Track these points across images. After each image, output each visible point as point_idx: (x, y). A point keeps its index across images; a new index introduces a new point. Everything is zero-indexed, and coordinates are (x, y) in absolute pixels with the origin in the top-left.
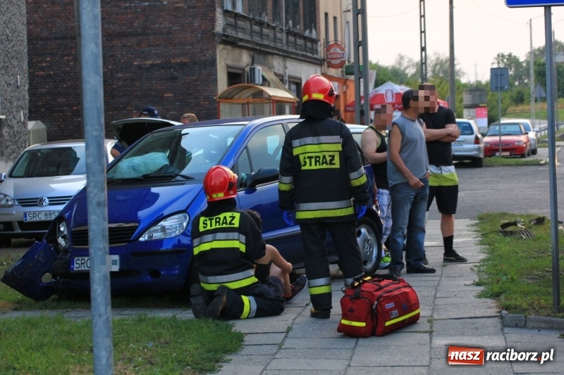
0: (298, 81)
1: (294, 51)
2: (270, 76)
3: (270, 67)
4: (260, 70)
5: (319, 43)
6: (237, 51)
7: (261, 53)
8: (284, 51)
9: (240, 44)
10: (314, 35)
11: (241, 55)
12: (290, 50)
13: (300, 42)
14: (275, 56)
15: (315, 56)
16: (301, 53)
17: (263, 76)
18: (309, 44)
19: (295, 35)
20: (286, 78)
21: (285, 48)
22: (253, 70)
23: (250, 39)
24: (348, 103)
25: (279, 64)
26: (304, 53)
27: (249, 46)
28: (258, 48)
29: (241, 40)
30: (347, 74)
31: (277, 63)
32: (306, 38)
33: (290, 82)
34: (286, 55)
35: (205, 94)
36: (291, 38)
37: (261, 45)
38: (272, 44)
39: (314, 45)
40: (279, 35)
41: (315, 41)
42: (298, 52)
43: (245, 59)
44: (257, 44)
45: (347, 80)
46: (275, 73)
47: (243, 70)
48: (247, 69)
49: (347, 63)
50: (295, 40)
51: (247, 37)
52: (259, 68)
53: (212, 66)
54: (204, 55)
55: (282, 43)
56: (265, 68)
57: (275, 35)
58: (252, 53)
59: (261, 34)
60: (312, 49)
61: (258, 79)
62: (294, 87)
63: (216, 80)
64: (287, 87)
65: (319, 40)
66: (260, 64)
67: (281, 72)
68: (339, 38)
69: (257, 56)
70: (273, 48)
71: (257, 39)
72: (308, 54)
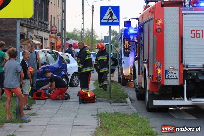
0: (42, 38)
1: (41, 28)
2: (33, 36)
3: (33, 33)
4: (30, 34)
5: (49, 26)
6: (23, 27)
7: (30, 28)
8: (38, 28)
9: (24, 25)
10: (47, 23)
11: (24, 29)
12: (39, 28)
13: (43, 25)
14: (35, 29)
15: (47, 30)
16: (43, 29)
17: (31, 36)
18: (45, 26)
19: (41, 23)
20: (38, 37)
21: (38, 27)
22: (28, 34)
23: (27, 24)
24: (57, 46)
25: (36, 32)
26: (44, 29)
27: (27, 26)
28: (30, 27)
29: (24, 24)
30: (57, 36)
31: (35, 32)
32: (44, 24)
33: (39, 38)
34: (38, 29)
35: (13, 41)
36: (40, 24)
37: (30, 26)
38: (34, 26)
39: (47, 26)
40: (36, 23)
41: (47, 25)
42: (42, 28)
43: (25, 30)
44: (29, 25)
45: (57, 38)
46: (34, 35)
47: (25, 34)
48: (26, 33)
49: (57, 32)
50: (41, 24)
51: (26, 23)
52: (30, 33)
53: (15, 32)
54: (13, 29)
55: (37, 25)
56: (32, 33)
57: (35, 23)
58: (27, 28)
59: (30, 22)
60: (46, 27)
61: (29, 37)
62: (40, 40)
63: (16, 37)
64: (38, 39)
65: (49, 25)
66: (30, 32)
67: (36, 35)
68: (55, 24)
69: (29, 29)
70: (34, 27)
71: (29, 24)
72: (45, 29)
